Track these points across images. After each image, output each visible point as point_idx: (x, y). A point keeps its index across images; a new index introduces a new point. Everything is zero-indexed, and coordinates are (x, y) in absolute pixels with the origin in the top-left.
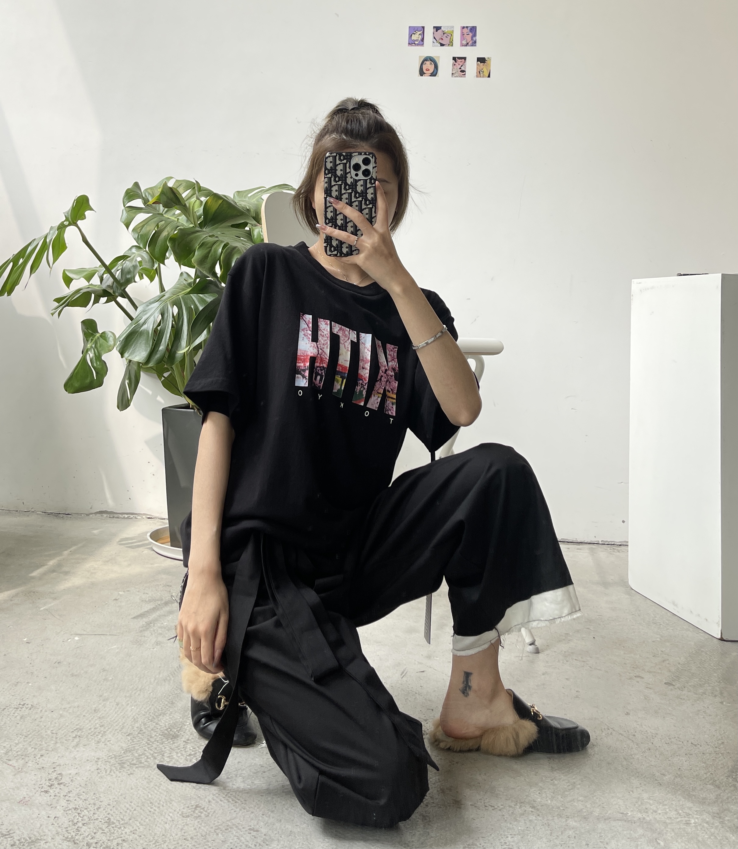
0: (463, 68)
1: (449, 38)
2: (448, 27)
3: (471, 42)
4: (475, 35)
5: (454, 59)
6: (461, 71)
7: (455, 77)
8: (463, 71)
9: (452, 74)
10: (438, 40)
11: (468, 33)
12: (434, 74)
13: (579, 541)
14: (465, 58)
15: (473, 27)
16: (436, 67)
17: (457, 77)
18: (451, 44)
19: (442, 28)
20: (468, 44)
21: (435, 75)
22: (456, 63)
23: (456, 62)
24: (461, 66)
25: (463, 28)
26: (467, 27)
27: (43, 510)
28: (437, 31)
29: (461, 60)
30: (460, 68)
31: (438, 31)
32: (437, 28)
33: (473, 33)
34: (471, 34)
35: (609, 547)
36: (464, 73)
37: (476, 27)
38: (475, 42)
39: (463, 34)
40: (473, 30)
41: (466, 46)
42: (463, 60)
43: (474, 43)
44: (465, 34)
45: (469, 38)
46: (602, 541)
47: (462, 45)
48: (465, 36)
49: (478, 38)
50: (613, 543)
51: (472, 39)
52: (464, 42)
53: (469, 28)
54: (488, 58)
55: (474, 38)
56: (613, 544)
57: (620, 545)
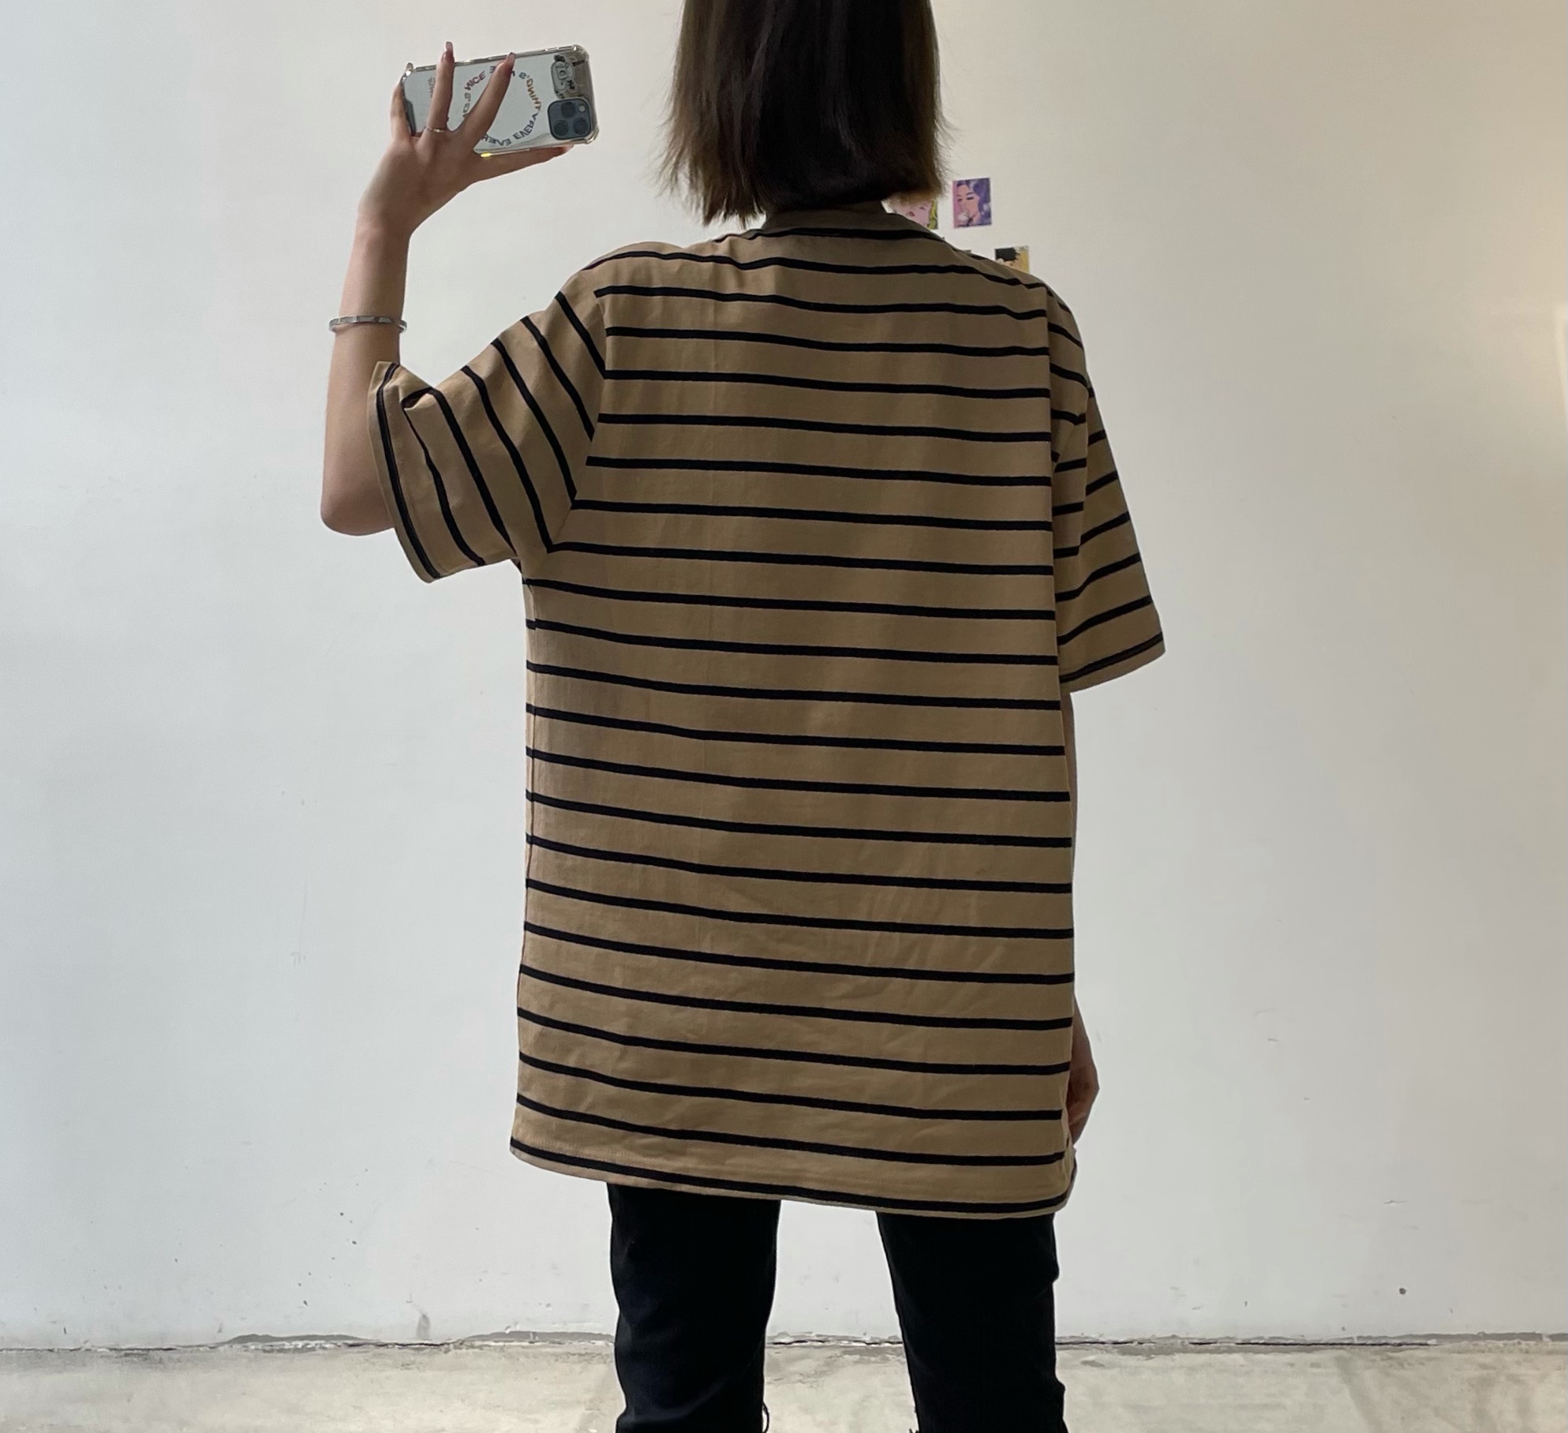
1: (927, 210)
3: (978, 215)
4: (986, 199)
11: (969, 196)
13: (1309, 1340)
15: (981, 181)
20: (970, 220)
25: (960, 184)
26: (968, 182)
27: (112, 1344)
33: (983, 195)
34: (977, 198)
35: (1376, 1353)
37: (987, 180)
38: (988, 215)
39: (958, 200)
40: (982, 187)
41: (968, 225)
43: (986, 219)
44: (964, 197)
45: (973, 206)
46: (1359, 1338)
47: (959, 224)
48: (965, 201)
49: (995, 205)
50: (1383, 1341)
51: (981, 209)
52: (963, 218)
53: (972, 185)
54: (1022, 249)
55: (985, 207)
56: (1386, 1344)
57: (1400, 1345)
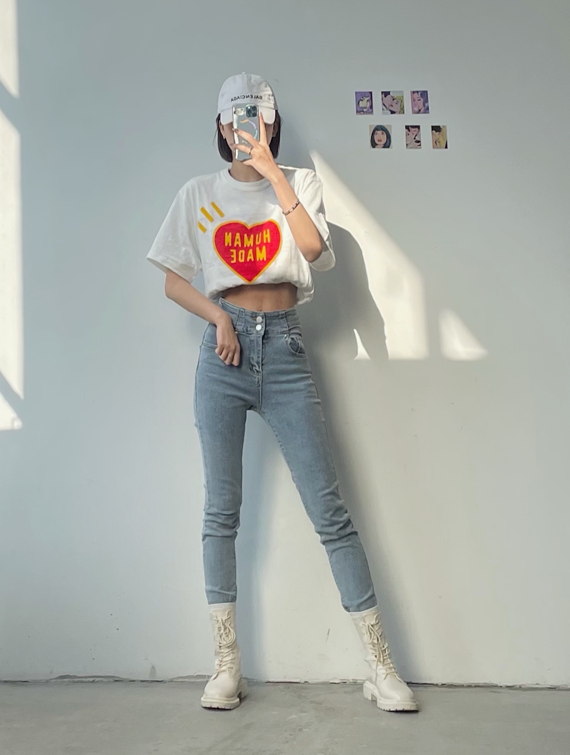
0: (417, 138)
1: (399, 105)
2: (397, 92)
3: (423, 109)
5: (407, 127)
6: (416, 142)
7: (410, 148)
8: (418, 142)
9: (407, 145)
10: (387, 106)
12: (387, 145)
14: (418, 127)
16: (389, 137)
17: (412, 148)
18: (402, 111)
19: (391, 93)
21: (388, 147)
22: (409, 133)
23: (409, 131)
24: (416, 136)
28: (385, 96)
29: (414, 129)
30: (415, 138)
31: (388, 96)
32: (386, 94)
33: (425, 98)
36: (419, 144)
37: (427, 92)
42: (417, 129)
45: (421, 104)
47: (414, 112)
54: (443, 126)
